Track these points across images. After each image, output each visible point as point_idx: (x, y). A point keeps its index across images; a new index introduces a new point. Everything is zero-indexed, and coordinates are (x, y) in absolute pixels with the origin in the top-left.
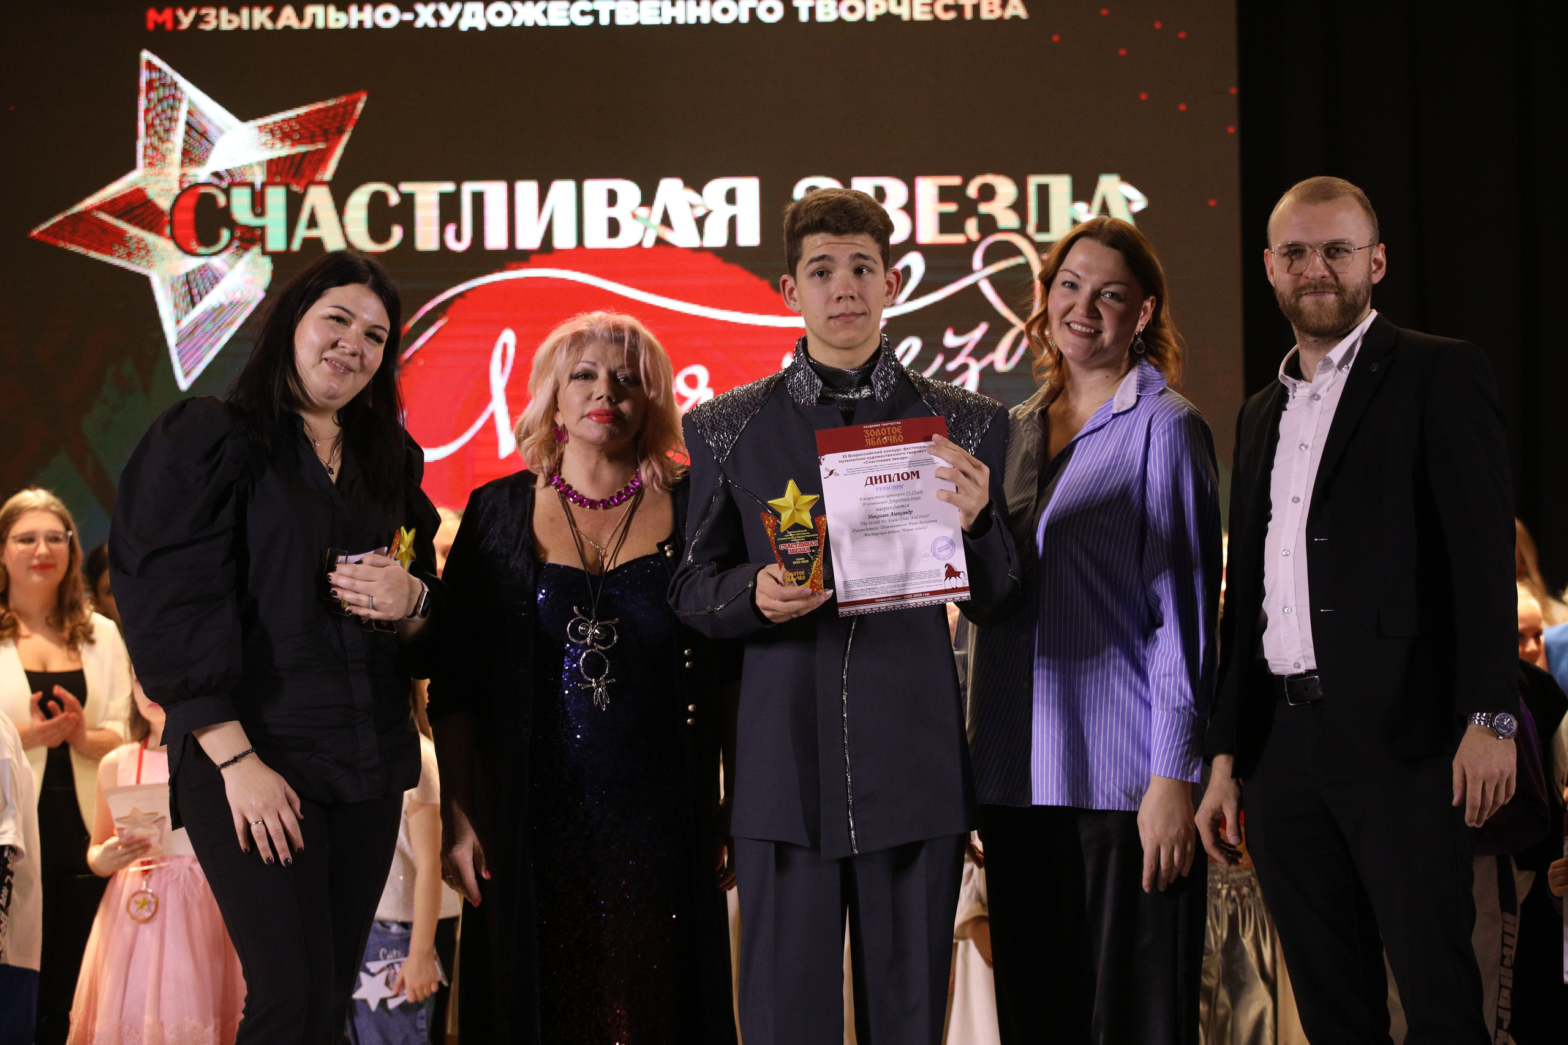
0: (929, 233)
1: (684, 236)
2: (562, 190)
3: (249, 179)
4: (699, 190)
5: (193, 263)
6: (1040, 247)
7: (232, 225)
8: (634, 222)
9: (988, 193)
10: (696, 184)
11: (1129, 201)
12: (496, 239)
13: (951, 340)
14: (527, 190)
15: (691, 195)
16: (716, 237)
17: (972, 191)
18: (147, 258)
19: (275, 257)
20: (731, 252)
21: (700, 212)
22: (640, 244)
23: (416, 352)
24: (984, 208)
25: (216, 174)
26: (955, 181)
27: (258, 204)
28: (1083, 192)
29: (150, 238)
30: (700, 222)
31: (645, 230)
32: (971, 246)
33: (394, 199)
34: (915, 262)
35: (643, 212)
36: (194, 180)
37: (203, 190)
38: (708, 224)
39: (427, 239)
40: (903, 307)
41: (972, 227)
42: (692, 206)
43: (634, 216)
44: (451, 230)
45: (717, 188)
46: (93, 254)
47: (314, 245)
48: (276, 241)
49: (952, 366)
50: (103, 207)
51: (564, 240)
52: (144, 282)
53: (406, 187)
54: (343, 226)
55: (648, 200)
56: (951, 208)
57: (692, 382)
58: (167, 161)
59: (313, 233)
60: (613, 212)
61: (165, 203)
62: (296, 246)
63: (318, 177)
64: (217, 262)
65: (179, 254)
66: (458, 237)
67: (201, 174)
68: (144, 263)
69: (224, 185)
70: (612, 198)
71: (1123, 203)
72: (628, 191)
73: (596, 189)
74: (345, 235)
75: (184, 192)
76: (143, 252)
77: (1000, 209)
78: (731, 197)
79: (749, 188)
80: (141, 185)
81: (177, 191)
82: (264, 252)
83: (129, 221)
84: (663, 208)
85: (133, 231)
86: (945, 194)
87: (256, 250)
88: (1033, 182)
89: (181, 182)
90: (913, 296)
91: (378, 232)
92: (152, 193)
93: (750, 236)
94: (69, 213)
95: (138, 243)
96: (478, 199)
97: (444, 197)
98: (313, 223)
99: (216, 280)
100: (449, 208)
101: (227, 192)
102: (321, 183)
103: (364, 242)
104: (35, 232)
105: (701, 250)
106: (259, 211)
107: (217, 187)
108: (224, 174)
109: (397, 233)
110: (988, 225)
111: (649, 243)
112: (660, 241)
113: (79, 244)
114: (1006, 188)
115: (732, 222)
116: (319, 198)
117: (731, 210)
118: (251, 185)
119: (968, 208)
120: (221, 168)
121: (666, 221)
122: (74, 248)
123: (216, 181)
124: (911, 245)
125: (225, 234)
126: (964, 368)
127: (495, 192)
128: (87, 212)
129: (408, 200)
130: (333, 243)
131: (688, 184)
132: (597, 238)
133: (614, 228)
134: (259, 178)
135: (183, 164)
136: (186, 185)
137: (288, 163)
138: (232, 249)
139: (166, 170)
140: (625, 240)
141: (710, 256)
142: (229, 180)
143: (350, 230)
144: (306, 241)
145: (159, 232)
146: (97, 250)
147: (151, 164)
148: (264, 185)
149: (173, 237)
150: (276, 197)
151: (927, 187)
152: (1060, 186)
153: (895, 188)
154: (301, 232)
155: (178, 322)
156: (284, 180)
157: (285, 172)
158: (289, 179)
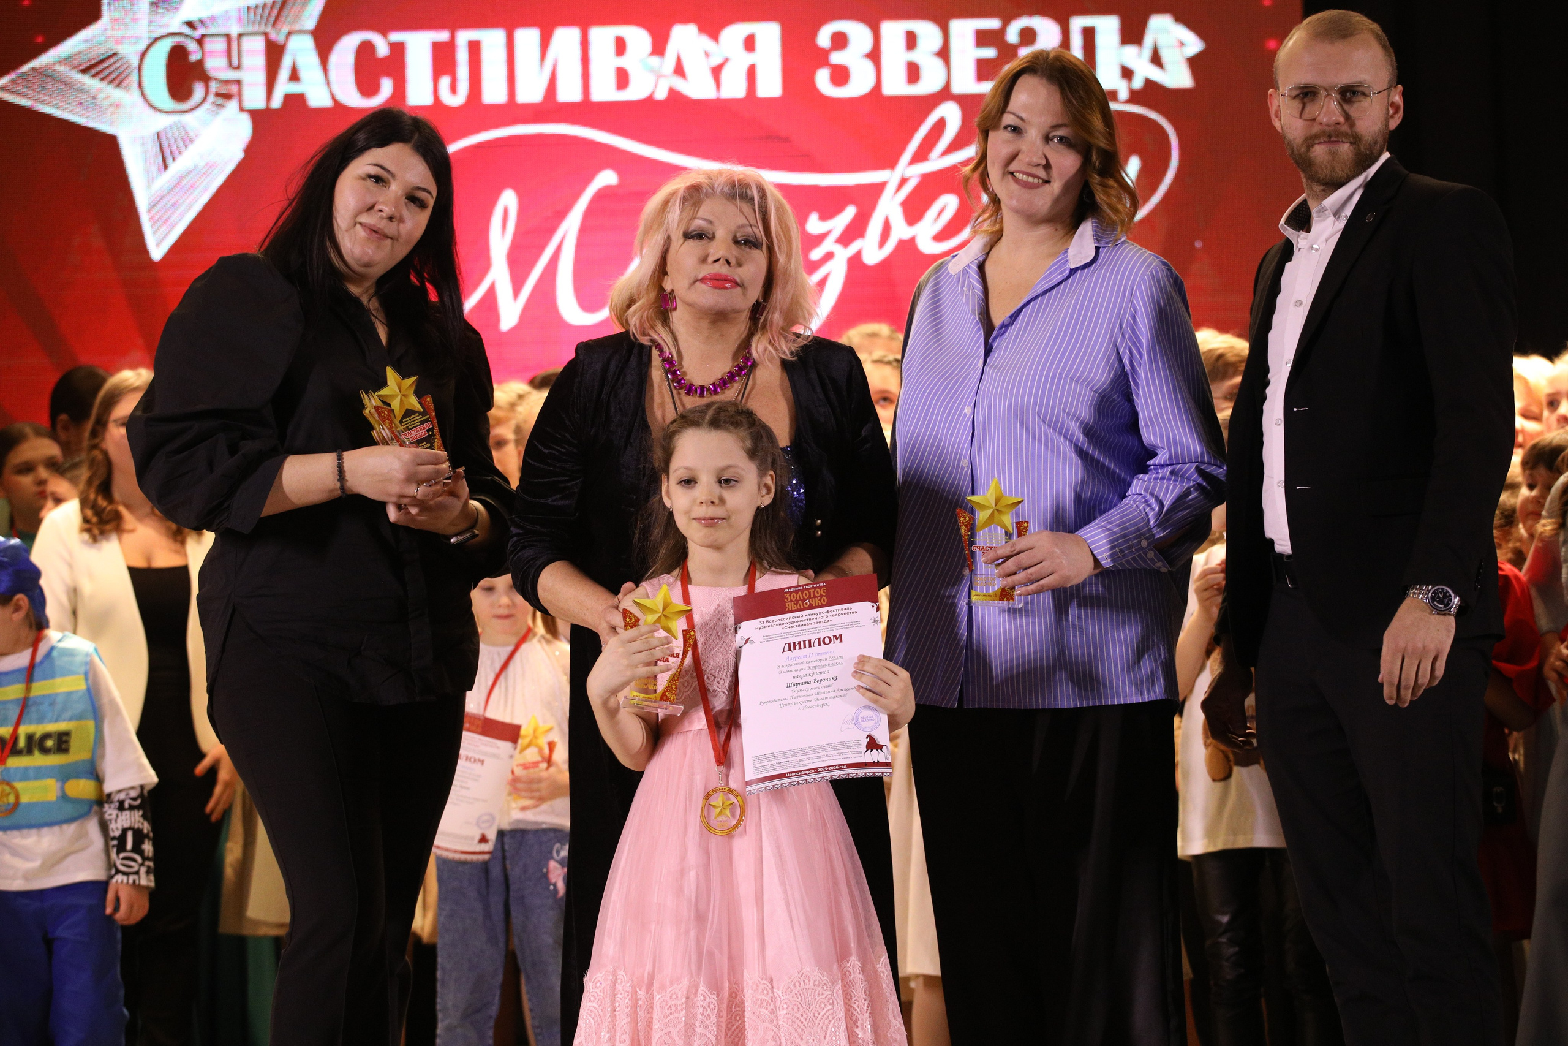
0: (966, 82)
1: (699, 87)
2: (566, 38)
3: (225, 29)
4: (715, 36)
5: (162, 122)
7: (206, 79)
8: (645, 72)
9: (1028, 36)
10: (712, 30)
11: (1182, 44)
12: (494, 93)
14: (527, 38)
15: (705, 41)
16: (734, 88)
17: (1012, 35)
18: (113, 116)
19: (255, 114)
20: (751, 104)
21: (716, 61)
22: (652, 96)
25: (190, 24)
26: (993, 24)
27: (234, 57)
28: (1132, 34)
29: (116, 94)
30: (716, 72)
31: (657, 80)
33: (382, 49)
34: (951, 114)
35: (655, 60)
36: (164, 30)
37: (174, 41)
38: (725, 75)
39: (419, 93)
40: (936, 162)
42: (707, 54)
43: (645, 66)
44: (445, 82)
45: (734, 33)
47: (295, 101)
48: (255, 98)
51: (569, 92)
52: (110, 144)
53: (396, 37)
54: (328, 81)
55: (659, 48)
56: (990, 53)
58: (134, 8)
59: (294, 88)
60: (622, 62)
61: (132, 56)
62: (277, 103)
63: (299, 26)
64: (191, 120)
65: (149, 111)
66: (453, 89)
67: (174, 22)
69: (198, 35)
70: (621, 46)
71: (1178, 46)
72: (638, 38)
73: (602, 36)
74: (331, 90)
76: (110, 110)
78: (750, 43)
79: (769, 34)
80: (105, 38)
81: (146, 43)
82: (242, 109)
83: (92, 77)
84: (675, 58)
86: (983, 38)
87: (233, 105)
88: (1078, 23)
89: (150, 32)
90: (948, 151)
91: (366, 86)
92: (118, 45)
93: (771, 86)
94: (24, 68)
95: (104, 99)
96: (474, 48)
97: (437, 47)
98: (294, 76)
99: (187, 140)
100: (443, 59)
101: (200, 41)
102: (304, 32)
103: (353, 99)
105: (720, 102)
106: (235, 63)
108: (197, 22)
109: (387, 87)
111: (661, 95)
112: (673, 92)
114: (1048, 30)
115: (751, 72)
116: (301, 50)
117: (750, 58)
118: (227, 36)
119: (1007, 52)
120: (193, 17)
121: (679, 70)
123: (187, 30)
124: (945, 94)
125: (199, 90)
127: (492, 40)
128: (49, 67)
129: (398, 50)
130: (318, 98)
131: (702, 29)
132: (604, 91)
133: (623, 79)
134: (235, 28)
135: (152, 13)
136: (153, 36)
137: (267, 10)
138: (207, 105)
139: (133, 18)
140: (634, 93)
141: (730, 109)
142: (203, 30)
143: (335, 84)
144: (289, 98)
145: (126, 87)
148: (241, 35)
149: (142, 95)
150: (254, 49)
151: (963, 30)
152: (1107, 27)
153: (928, 32)
154: (284, 87)
155: (149, 186)
156: (262, 28)
157: (265, 19)
158: (269, 29)
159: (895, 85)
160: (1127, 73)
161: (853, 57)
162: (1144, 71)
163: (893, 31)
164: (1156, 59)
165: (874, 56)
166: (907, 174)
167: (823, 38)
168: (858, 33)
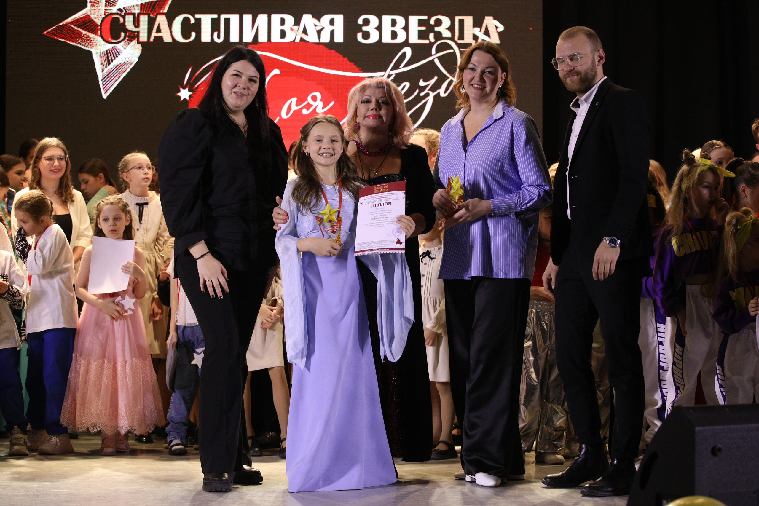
0: (414, 39)
1: (312, 38)
2: (262, 18)
3: (133, 12)
4: (319, 21)
5: (109, 46)
6: (460, 46)
7: (126, 30)
8: (291, 32)
9: (439, 23)
10: (318, 17)
11: (497, 27)
12: (234, 38)
13: (422, 83)
14: (247, 18)
15: (316, 22)
16: (325, 38)
17: (432, 22)
18: (90, 44)
19: (143, 44)
20: (332, 45)
21: (319, 28)
22: (294, 41)
23: (200, 83)
24: (437, 29)
25: (119, 10)
26: (425, 17)
27: (136, 23)
28: (478, 23)
29: (92, 36)
30: (319, 33)
31: (296, 35)
32: (431, 44)
33: (192, 21)
34: (408, 50)
35: (296, 28)
36: (110, 12)
37: (114, 16)
38: (323, 32)
39: (206, 38)
40: (402, 70)
41: (431, 36)
42: (315, 26)
43: (292, 29)
44: (216, 34)
45: (326, 18)
46: (68, 42)
47: (159, 39)
48: (143, 38)
49: (422, 94)
50: (72, 23)
51: (263, 38)
52: (89, 54)
53: (197, 16)
54: (171, 32)
55: (297, 23)
56: (423, 28)
57: (314, 99)
58: (100, 3)
59: (159, 34)
60: (283, 28)
61: (98, 22)
62: (152, 40)
63: (161, 12)
64: (119, 46)
65: (104, 42)
66: (219, 37)
67: (114, 10)
68: (89, 46)
69: (123, 14)
70: (283, 22)
71: (495, 28)
72: (290, 19)
73: (276, 18)
74: (172, 35)
75: (106, 16)
76: (89, 42)
77: (444, 29)
78: (332, 22)
79: (339, 19)
80: (89, 14)
81: (103, 16)
82: (139, 42)
83: (83, 29)
84: (303, 27)
85: (85, 33)
86: (421, 23)
87: (135, 41)
88: (457, 18)
89: (105, 13)
90: (407, 65)
91: (185, 34)
92: (93, 17)
93: (339, 38)
94: (58, 25)
95: (87, 37)
96: (227, 21)
97: (213, 20)
98: (159, 30)
99: (118, 53)
100: (215, 26)
101: (124, 17)
102: (163, 14)
103: (179, 38)
104: (45, 33)
105: (319, 44)
106: (137, 25)
107: (120, 15)
108: (122, 9)
109: (194, 35)
110: (438, 36)
111: (298, 40)
112: (302, 40)
113: (63, 38)
114: (446, 21)
115: (332, 32)
116: (161, 20)
117: (332, 28)
118: (134, 14)
119: (430, 29)
120: (122, 7)
121: (305, 32)
122: (60, 39)
123: (119, 12)
124: (406, 43)
125: (123, 35)
126: (427, 95)
127: (234, 19)
128: (66, 25)
129: (199, 21)
130: (167, 39)
131: (313, 17)
132: (276, 38)
133: (283, 34)
134: (137, 11)
135: (106, 6)
136: (107, 14)
137: (149, 4)
138: (126, 41)
139: (98, 8)
140: (288, 39)
141: (323, 46)
142: (124, 12)
143: (174, 33)
144: (156, 37)
145: (96, 34)
146: (70, 41)
147: (93, 5)
148: (139, 14)
149: (101, 36)
150: (144, 20)
151: (413, 20)
152: (469, 20)
153: (400, 21)
154: (154, 34)
155: (103, 71)
156: (147, 12)
157: (148, 9)
158: (149, 12)
159: (387, 39)
160: (475, 38)
161: (371, 28)
162: (482, 36)
163: (387, 19)
164: (487, 33)
165: (379, 28)
166: (391, 73)
167: (360, 21)
168: (374, 20)
